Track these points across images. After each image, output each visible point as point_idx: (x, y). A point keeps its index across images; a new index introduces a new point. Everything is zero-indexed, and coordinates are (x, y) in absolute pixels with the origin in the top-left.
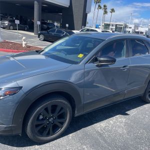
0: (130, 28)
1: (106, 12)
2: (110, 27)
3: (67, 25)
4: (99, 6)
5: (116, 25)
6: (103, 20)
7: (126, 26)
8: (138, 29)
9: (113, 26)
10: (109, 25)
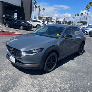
0: (53, 19)
1: (40, 10)
2: (43, 19)
3: (21, 18)
4: (36, 6)
5: (46, 17)
6: (39, 15)
7: (51, 18)
8: (58, 20)
9: (44, 18)
10: (42, 17)
